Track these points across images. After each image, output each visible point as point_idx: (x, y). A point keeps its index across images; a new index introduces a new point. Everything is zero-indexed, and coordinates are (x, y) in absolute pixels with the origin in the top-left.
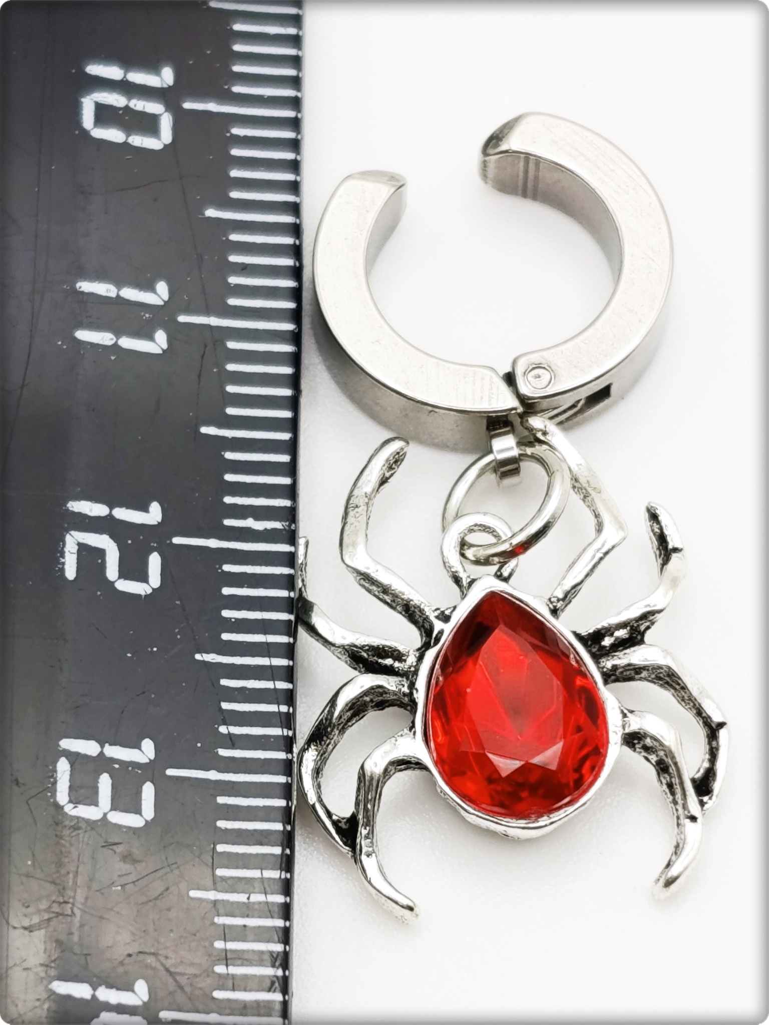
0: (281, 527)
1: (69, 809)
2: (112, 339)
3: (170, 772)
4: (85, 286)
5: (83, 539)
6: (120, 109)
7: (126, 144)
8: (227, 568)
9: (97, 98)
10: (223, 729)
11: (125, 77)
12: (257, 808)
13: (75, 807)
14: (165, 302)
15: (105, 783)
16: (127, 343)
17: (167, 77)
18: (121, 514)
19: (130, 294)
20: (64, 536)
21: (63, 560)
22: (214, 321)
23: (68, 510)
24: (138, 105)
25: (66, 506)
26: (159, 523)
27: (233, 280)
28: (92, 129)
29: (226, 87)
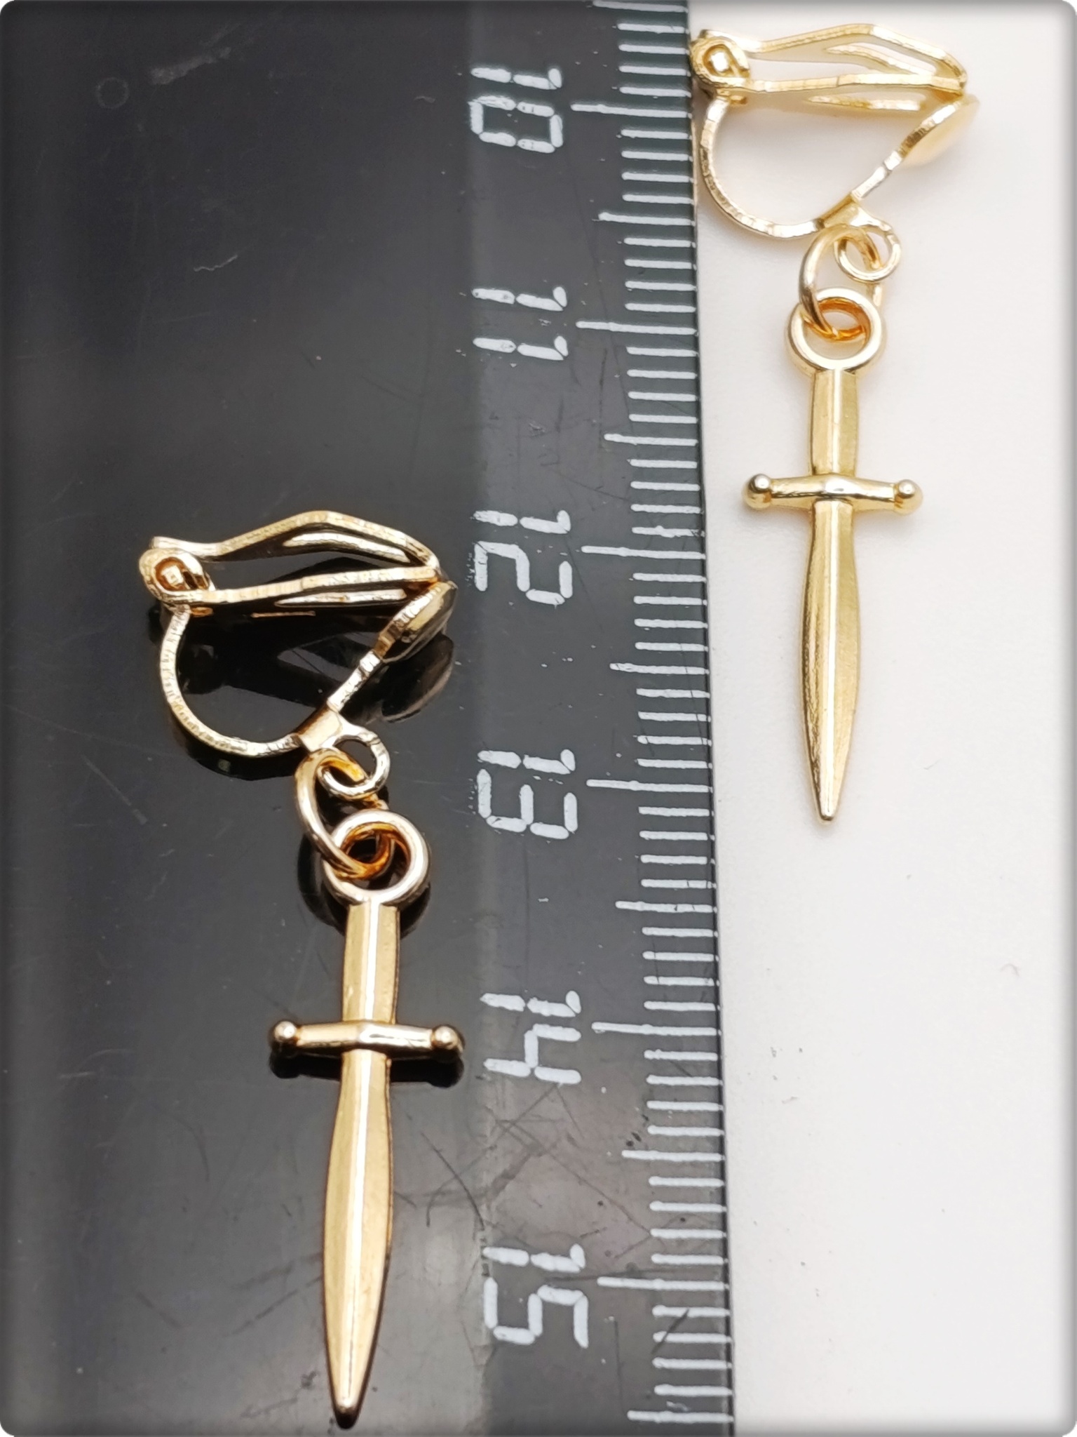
0: (691, 535)
1: (493, 822)
2: (511, 346)
3: (592, 783)
4: (482, 293)
5: (492, 549)
6: (509, 112)
7: (516, 147)
8: (638, 576)
9: (485, 101)
10: (642, 739)
11: (512, 79)
12: (680, 818)
13: (498, 819)
14: (564, 308)
15: (526, 795)
16: (526, 350)
17: (555, 78)
18: (530, 523)
19: (527, 300)
20: (473, 547)
21: (472, 571)
22: (613, 327)
23: (475, 520)
24: (527, 107)
25: (472, 516)
26: (568, 532)
27: (631, 284)
28: (481, 133)
29: (615, 88)
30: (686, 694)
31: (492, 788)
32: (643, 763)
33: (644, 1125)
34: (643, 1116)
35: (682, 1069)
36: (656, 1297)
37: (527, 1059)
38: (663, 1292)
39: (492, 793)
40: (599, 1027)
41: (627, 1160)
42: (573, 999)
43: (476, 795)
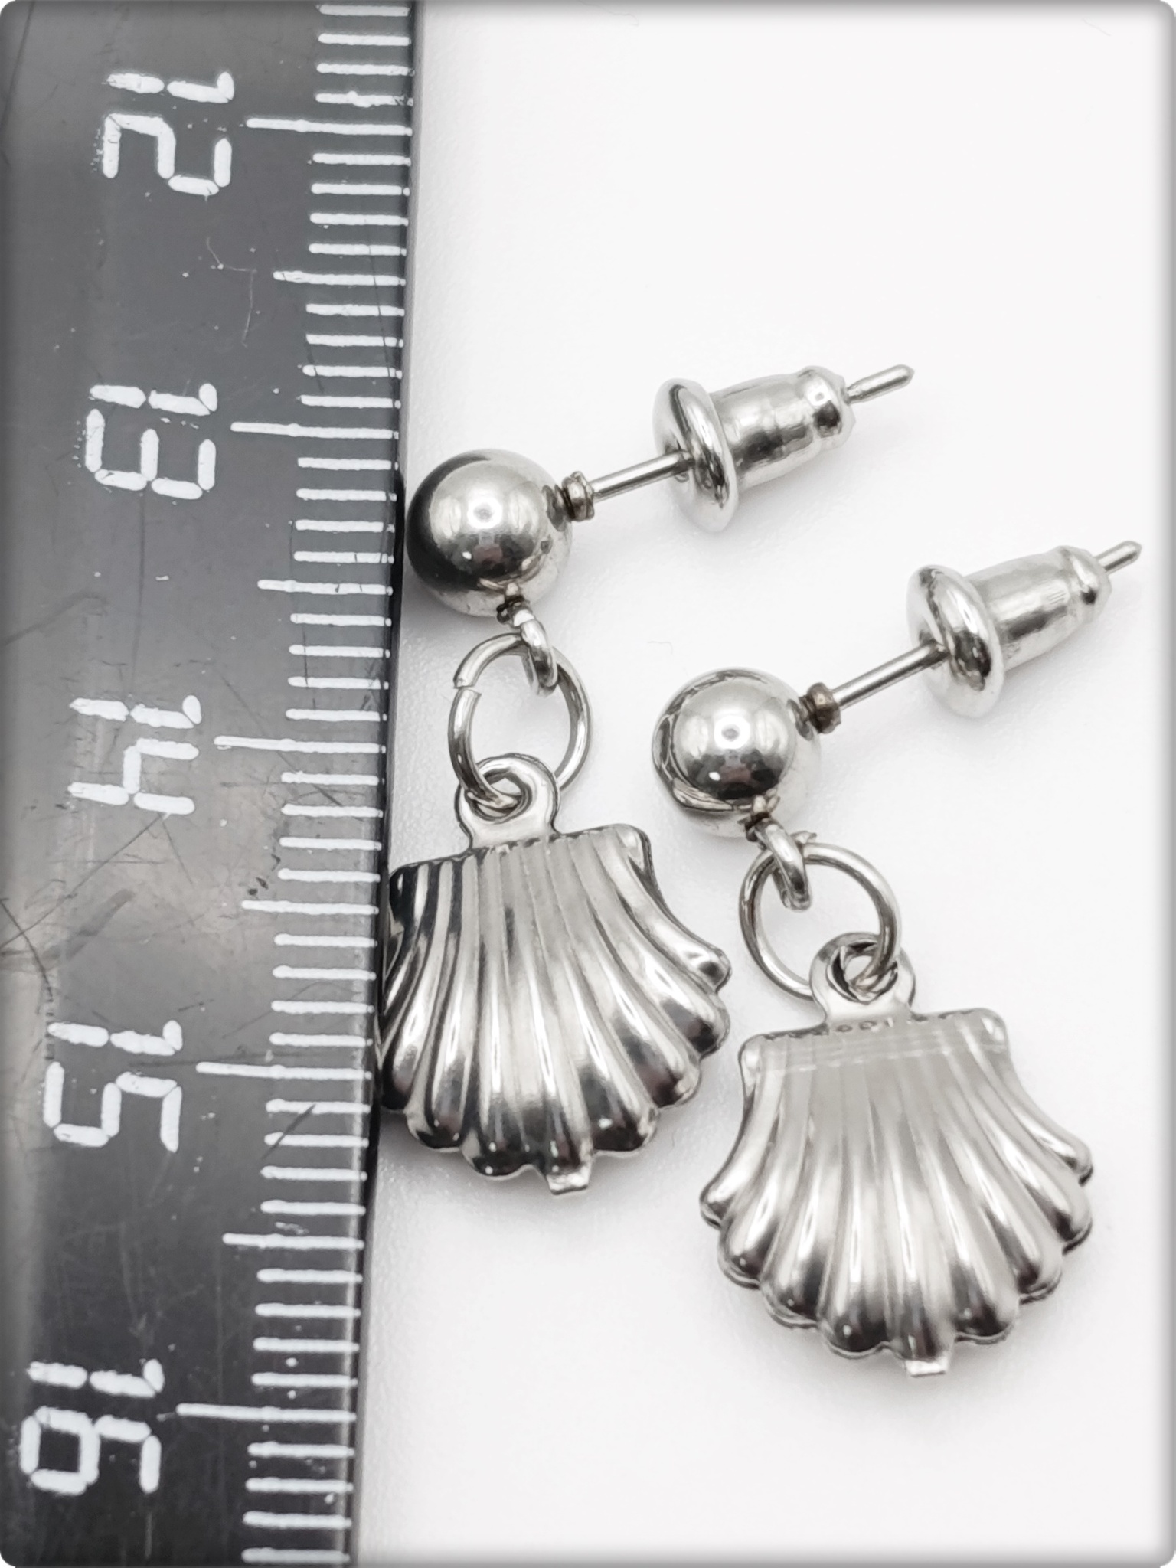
0: (394, 103)
1: (105, 478)
3: (238, 427)
5: (128, 124)
8: (319, 158)
10: (309, 370)
12: (352, 472)
13: (110, 474)
15: (150, 443)
18: (182, 89)
20: (102, 120)
21: (99, 152)
23: (108, 85)
25: (105, 81)
26: (230, 101)
30: (371, 311)
31: (105, 434)
32: (308, 400)
33: (274, 869)
34: (274, 856)
35: (329, 795)
36: (271, 1088)
37: (125, 783)
38: (282, 1081)
39: (105, 440)
40: (223, 741)
41: (247, 912)
42: (192, 707)
43: (83, 444)
